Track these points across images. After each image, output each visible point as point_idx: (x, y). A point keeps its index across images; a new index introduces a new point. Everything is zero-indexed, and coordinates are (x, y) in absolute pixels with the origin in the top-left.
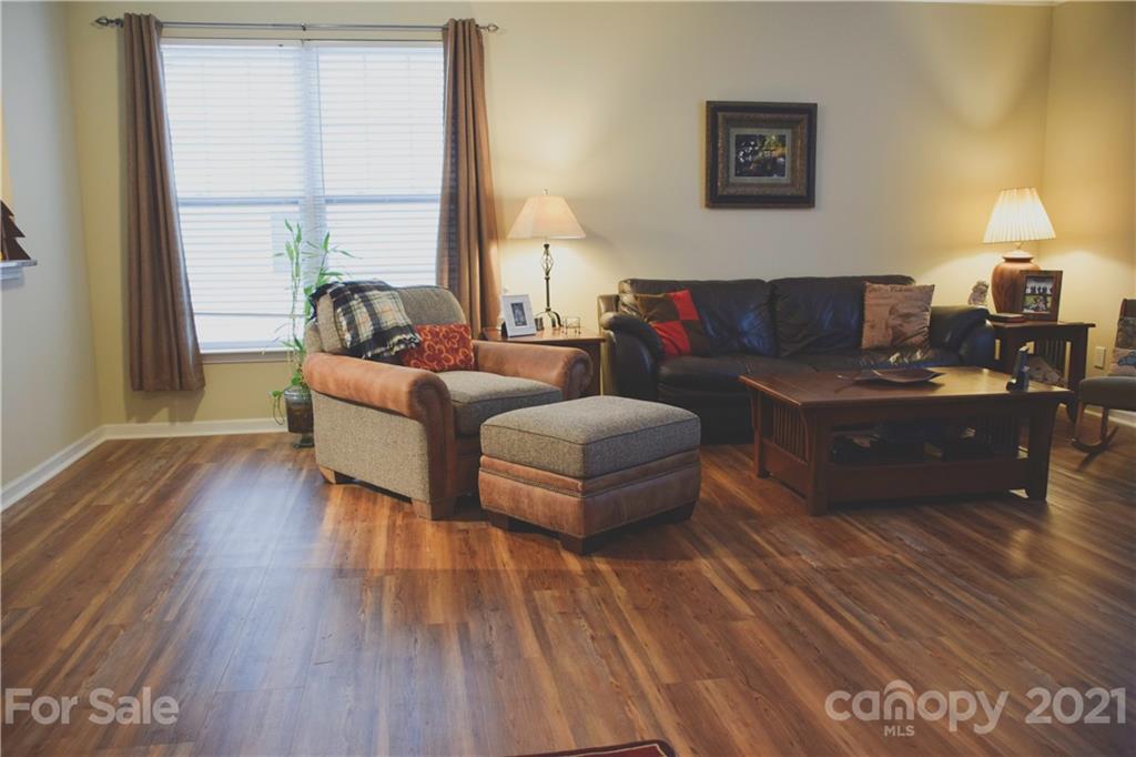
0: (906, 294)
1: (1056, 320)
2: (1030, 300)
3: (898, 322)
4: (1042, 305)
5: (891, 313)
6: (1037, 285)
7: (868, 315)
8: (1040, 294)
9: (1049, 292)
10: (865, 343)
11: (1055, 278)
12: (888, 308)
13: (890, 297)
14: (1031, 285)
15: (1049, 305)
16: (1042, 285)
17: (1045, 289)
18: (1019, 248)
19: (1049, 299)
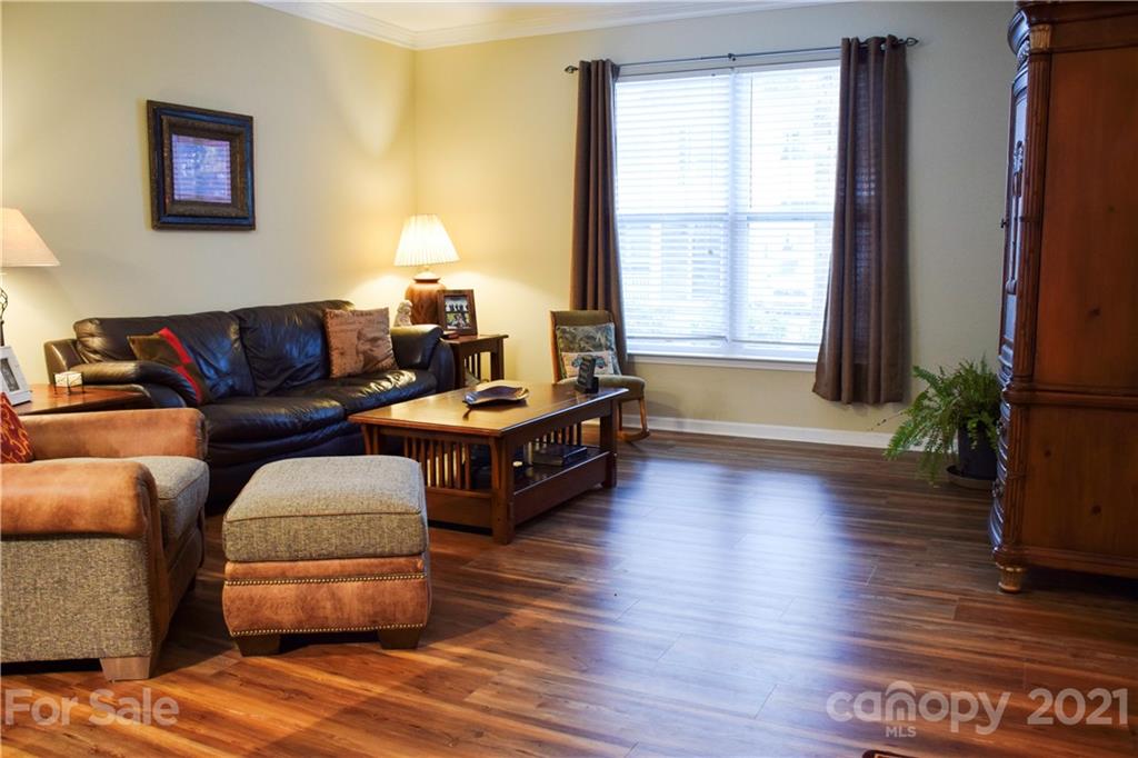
0: (368, 317)
1: (476, 334)
2: (451, 317)
3: (367, 347)
4: (462, 322)
5: (359, 338)
6: (454, 303)
7: (334, 342)
8: (459, 312)
9: (465, 309)
10: (336, 371)
11: (466, 295)
12: (355, 334)
13: (354, 323)
14: (449, 303)
15: (468, 321)
16: (459, 303)
17: (461, 307)
18: (427, 270)
19: (466, 315)
